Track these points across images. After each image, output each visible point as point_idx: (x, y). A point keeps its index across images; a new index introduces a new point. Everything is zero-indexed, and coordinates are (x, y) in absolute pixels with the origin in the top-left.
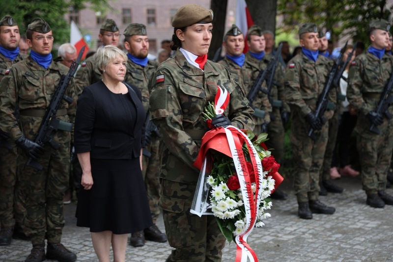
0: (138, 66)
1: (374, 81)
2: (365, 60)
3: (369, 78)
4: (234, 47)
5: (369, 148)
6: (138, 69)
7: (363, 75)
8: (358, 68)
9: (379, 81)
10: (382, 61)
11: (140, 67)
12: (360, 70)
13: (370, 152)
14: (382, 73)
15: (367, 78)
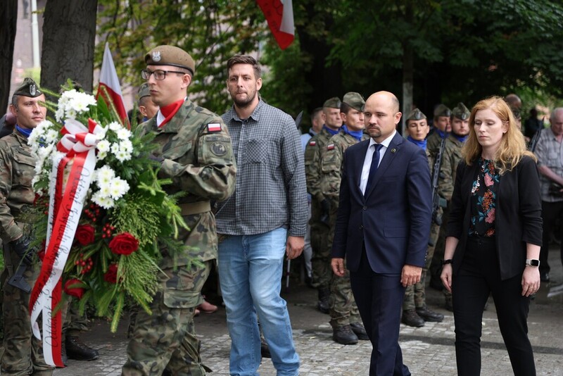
4: (32, 115)
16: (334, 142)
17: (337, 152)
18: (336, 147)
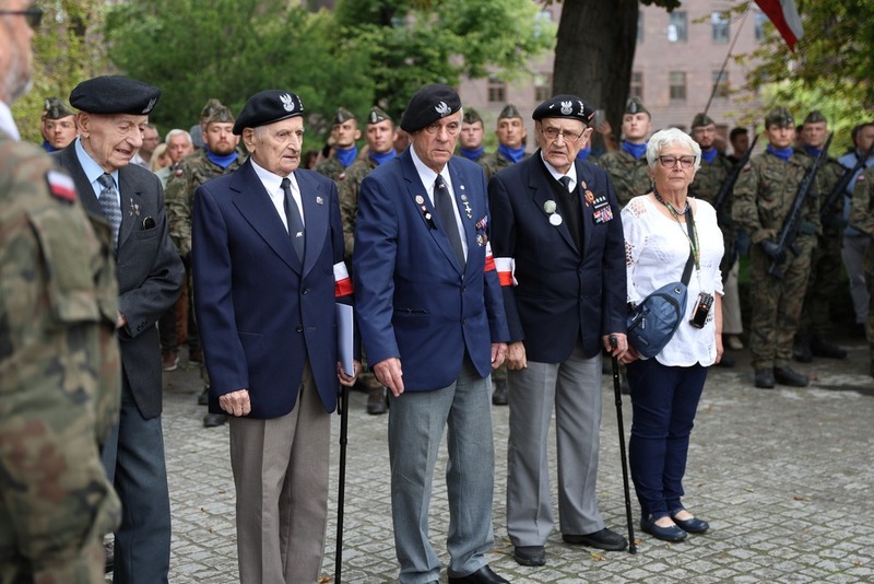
0: (214, 167)
6: (215, 171)
11: (218, 169)
16: (752, 163)
17: (754, 173)
18: (753, 169)
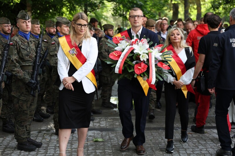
1: (27, 57)
2: (19, 41)
3: (24, 55)
5: (25, 108)
7: (19, 52)
8: (16, 47)
9: (30, 58)
10: (30, 43)
12: (17, 49)
13: (25, 110)
14: (31, 52)
15: (22, 55)
